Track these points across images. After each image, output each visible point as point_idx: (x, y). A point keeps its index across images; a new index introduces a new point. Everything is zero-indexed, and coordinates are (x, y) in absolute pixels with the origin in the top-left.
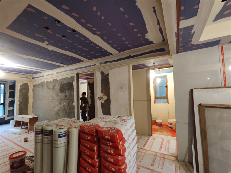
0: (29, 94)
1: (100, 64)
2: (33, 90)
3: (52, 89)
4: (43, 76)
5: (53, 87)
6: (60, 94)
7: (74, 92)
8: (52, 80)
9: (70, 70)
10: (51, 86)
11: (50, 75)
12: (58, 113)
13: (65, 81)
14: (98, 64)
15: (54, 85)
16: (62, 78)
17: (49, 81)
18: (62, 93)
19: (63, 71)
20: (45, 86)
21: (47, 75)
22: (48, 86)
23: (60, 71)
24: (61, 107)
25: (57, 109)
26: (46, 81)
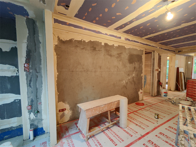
3: (117, 58)
7: (142, 64)
8: (117, 45)
9: (141, 43)
10: (114, 53)
11: (116, 37)
12: (125, 87)
13: (135, 53)
14: (158, 48)
15: (121, 53)
16: (131, 48)
17: (112, 45)
18: (131, 64)
19: (134, 41)
20: (101, 50)
21: (109, 34)
22: (108, 52)
23: (131, 40)
24: (129, 79)
25: (124, 82)
26: (105, 44)
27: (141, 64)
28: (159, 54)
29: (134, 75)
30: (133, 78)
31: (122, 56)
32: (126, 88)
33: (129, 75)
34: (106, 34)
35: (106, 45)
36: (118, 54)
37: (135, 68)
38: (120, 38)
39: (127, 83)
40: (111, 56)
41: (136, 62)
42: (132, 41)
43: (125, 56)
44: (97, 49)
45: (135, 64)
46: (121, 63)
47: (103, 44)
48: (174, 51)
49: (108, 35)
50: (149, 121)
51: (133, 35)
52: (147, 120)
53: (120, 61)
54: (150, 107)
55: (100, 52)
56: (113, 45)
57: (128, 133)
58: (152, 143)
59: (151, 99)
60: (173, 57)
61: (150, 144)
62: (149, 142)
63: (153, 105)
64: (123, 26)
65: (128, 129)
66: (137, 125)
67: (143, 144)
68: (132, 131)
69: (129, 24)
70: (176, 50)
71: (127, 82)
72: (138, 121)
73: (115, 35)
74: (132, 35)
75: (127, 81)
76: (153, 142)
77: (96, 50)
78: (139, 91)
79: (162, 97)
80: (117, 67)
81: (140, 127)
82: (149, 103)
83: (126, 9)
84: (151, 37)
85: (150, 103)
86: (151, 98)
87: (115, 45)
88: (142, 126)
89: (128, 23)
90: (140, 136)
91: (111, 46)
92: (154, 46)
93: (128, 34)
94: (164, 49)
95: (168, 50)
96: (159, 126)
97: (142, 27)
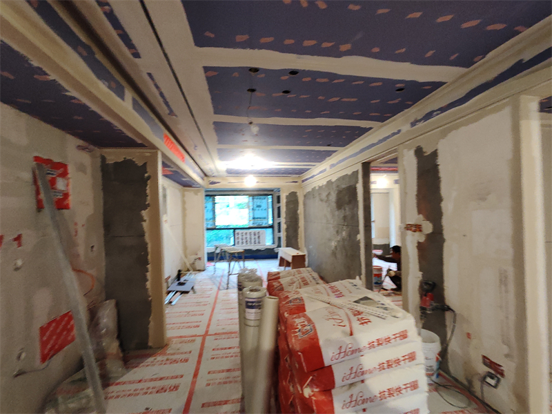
0: (299, 211)
1: (413, 124)
2: (305, 204)
4: (314, 176)
5: (326, 198)
6: (337, 213)
7: (358, 208)
9: (349, 157)
10: (324, 195)
12: (334, 254)
14: (406, 127)
15: (329, 194)
16: (339, 177)
17: (322, 186)
18: (340, 210)
19: (339, 161)
22: (320, 196)
24: (338, 241)
26: (318, 186)
27: (355, 209)
30: (343, 239)
31: (330, 198)
37: (345, 218)
38: (325, 170)
41: (346, 205)
42: (337, 163)
45: (345, 209)
53: (328, 206)
75: (336, 243)
77: (314, 198)
80: (327, 216)
92: (387, 135)
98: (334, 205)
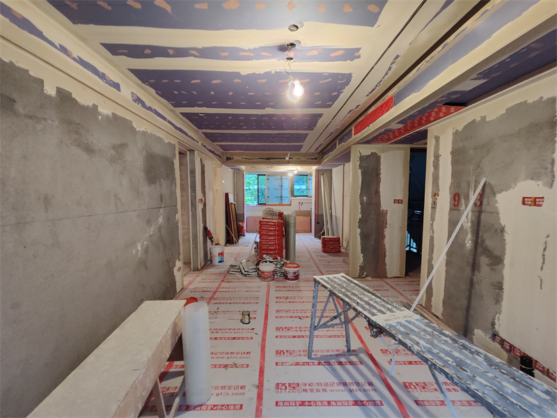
1: (202, 145)
3: (112, 160)
5: (113, 152)
6: (146, 189)
7: (176, 186)
8: (110, 113)
9: (169, 122)
10: (102, 140)
11: (102, 76)
12: (143, 264)
13: (158, 150)
14: (200, 144)
15: (123, 145)
16: (149, 132)
17: (88, 106)
18: (153, 185)
19: (155, 110)
20: (45, 119)
21: (75, 55)
22: (76, 133)
23: (148, 104)
24: (151, 236)
25: (139, 248)
26: (59, 90)
27: (173, 186)
28: (201, 160)
29: (161, 220)
30: (160, 229)
31: (128, 157)
32: (146, 268)
33: (149, 222)
34: (63, 49)
35: (64, 97)
36: (114, 147)
37: (161, 197)
38: (117, 86)
39: (146, 251)
40: (89, 150)
41: (162, 180)
42: (150, 109)
43: (136, 158)
44: (19, 108)
45: (161, 186)
46: (125, 181)
47: (50, 90)
48: (220, 157)
49: (74, 59)
50: (239, 338)
51: (157, 93)
52: (234, 338)
53: (122, 173)
54: (213, 301)
55: (39, 127)
56: (95, 107)
57: (228, 405)
58: (284, 388)
59: (199, 279)
60: (218, 169)
61: (284, 391)
62: (279, 390)
63: (215, 293)
64: (147, 51)
65: (218, 395)
66: (226, 366)
67: (275, 404)
68: (230, 392)
69: (168, 56)
70: (223, 153)
71: (147, 246)
72: (221, 353)
73: (101, 69)
74: (153, 91)
75: (145, 243)
76: (284, 384)
77: (16, 114)
78: (174, 266)
79: (215, 266)
80: (115, 195)
81: (236, 366)
82: (203, 290)
83: (197, 6)
84: (197, 114)
85: (206, 289)
86: (197, 276)
87: (100, 109)
88: (239, 362)
89: (171, 52)
90: (256, 391)
91: (85, 109)
92: (195, 138)
93: (143, 85)
94: (208, 149)
95: (213, 152)
96: (264, 340)
97: (199, 81)
98: (141, 175)
